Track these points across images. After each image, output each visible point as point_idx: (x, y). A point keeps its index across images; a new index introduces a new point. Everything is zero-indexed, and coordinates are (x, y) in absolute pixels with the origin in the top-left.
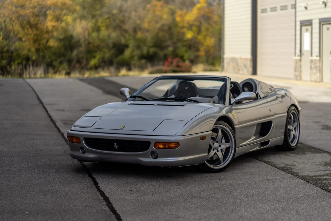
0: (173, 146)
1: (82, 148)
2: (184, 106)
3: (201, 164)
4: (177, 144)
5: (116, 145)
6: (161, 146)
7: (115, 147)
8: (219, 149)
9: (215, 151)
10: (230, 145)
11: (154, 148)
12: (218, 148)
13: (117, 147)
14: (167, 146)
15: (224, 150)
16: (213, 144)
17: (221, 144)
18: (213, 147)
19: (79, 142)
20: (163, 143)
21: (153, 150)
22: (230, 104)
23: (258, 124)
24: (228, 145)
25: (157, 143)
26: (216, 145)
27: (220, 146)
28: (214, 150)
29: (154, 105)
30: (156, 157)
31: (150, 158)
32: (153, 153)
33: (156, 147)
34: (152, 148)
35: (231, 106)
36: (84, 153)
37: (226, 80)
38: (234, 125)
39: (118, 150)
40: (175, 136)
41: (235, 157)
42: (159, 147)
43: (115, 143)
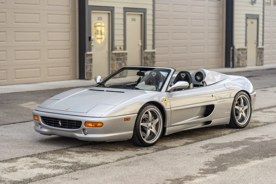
0: (99, 125)
1: (40, 124)
2: (124, 92)
3: (129, 140)
4: (102, 124)
5: (60, 123)
6: (90, 125)
7: (60, 124)
11: (84, 126)
13: (61, 124)
14: (94, 126)
19: (38, 119)
20: (91, 123)
21: (84, 128)
22: (166, 91)
23: (202, 106)
25: (86, 123)
29: (104, 91)
30: (87, 134)
31: (82, 134)
32: (84, 130)
33: (86, 125)
35: (167, 93)
36: (41, 128)
37: (170, 70)
38: (165, 109)
39: (61, 127)
40: (100, 117)
41: (166, 134)
42: (88, 126)
43: (60, 121)
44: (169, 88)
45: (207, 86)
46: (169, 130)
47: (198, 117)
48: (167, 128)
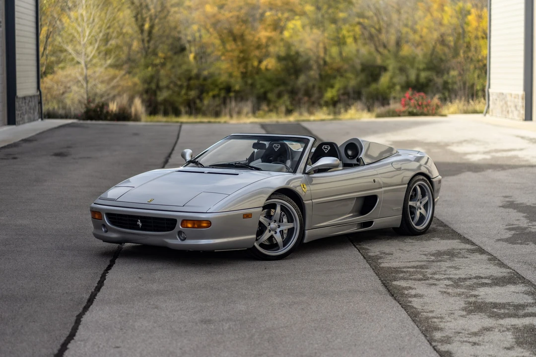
0: (205, 225)
1: (104, 226)
2: (238, 174)
3: (249, 249)
4: (209, 223)
5: (139, 223)
6: (190, 225)
7: (139, 225)
8: (278, 230)
9: (272, 233)
10: (294, 225)
11: (181, 227)
12: (276, 229)
13: (141, 224)
14: (196, 226)
15: (286, 232)
16: (270, 224)
17: (281, 224)
18: (269, 228)
19: (101, 218)
20: (192, 222)
21: (180, 230)
22: (304, 173)
23: (358, 198)
24: (290, 225)
25: (185, 221)
26: (273, 225)
27: (279, 226)
28: (270, 232)
29: (203, 173)
30: (184, 239)
31: (177, 239)
32: (180, 233)
33: (183, 226)
34: (179, 227)
35: (305, 175)
36: (106, 232)
37: (308, 140)
38: (303, 200)
39: (142, 229)
40: (206, 213)
41: (305, 241)
42: (187, 226)
43: (139, 220)
44: (309, 168)
45: (364, 165)
46: (310, 234)
47: (352, 214)
48: (307, 232)
